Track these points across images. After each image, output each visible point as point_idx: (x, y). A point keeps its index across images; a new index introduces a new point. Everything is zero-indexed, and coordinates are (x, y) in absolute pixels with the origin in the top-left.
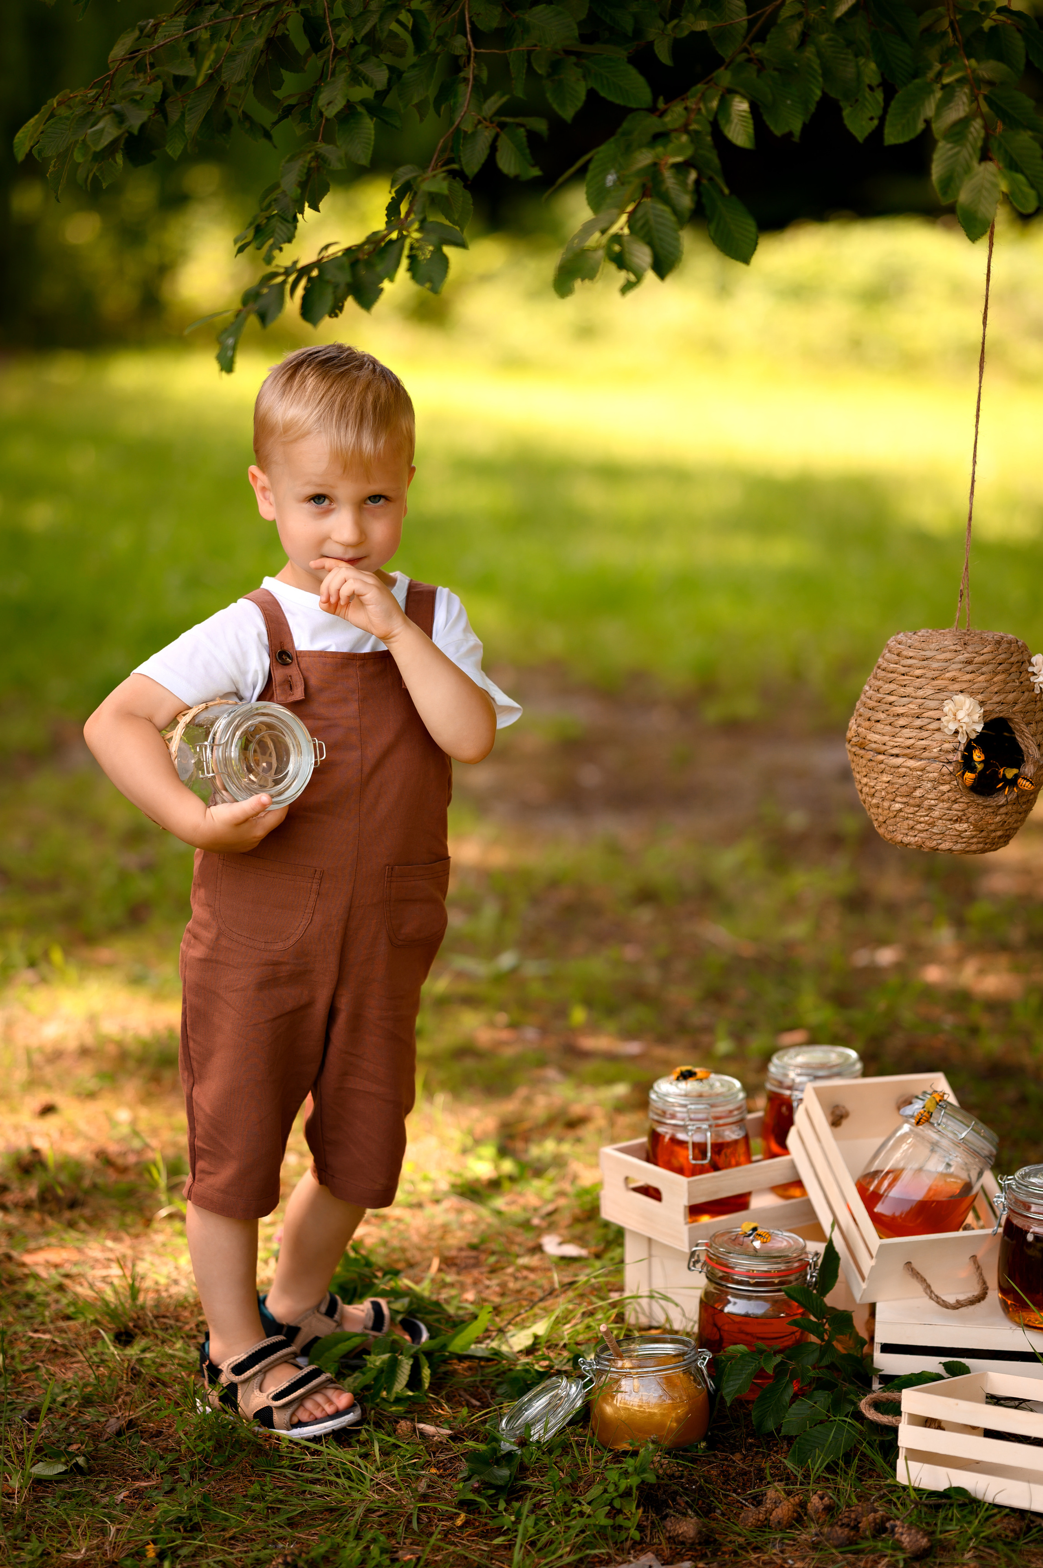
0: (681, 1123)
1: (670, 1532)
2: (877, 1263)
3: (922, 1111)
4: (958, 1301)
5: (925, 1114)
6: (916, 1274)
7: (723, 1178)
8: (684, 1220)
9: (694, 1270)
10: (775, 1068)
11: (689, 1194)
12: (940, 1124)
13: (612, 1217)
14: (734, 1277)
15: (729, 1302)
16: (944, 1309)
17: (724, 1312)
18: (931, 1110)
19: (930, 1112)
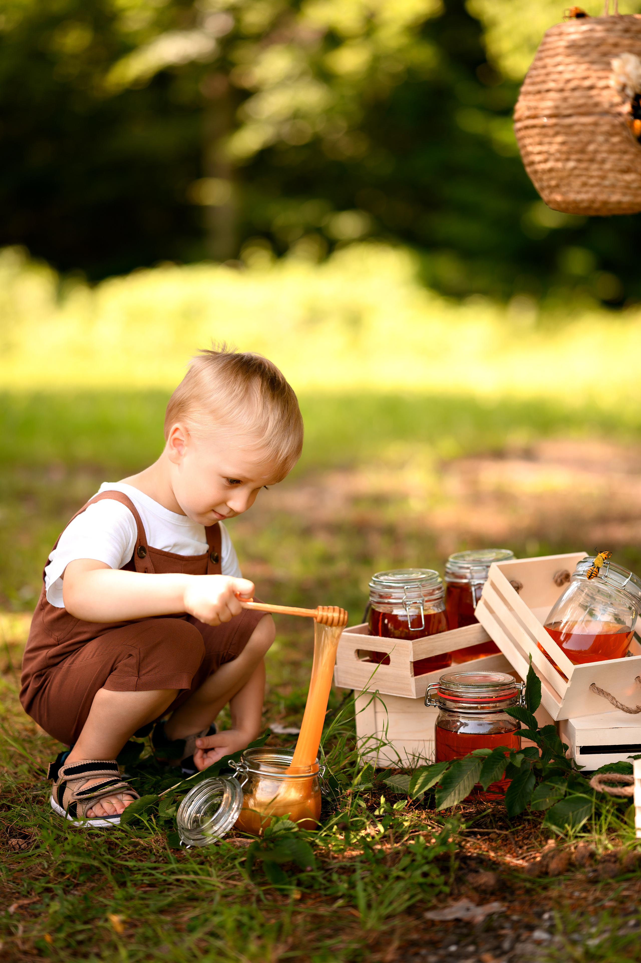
0: (401, 601)
1: (472, 884)
2: (571, 685)
3: (592, 568)
4: (638, 707)
6: (601, 692)
7: (436, 640)
8: (411, 674)
9: (430, 705)
10: (451, 565)
11: (414, 652)
12: (606, 577)
13: (345, 684)
14: (464, 704)
15: (462, 724)
16: (628, 714)
17: (458, 733)
18: (599, 566)
19: (598, 568)
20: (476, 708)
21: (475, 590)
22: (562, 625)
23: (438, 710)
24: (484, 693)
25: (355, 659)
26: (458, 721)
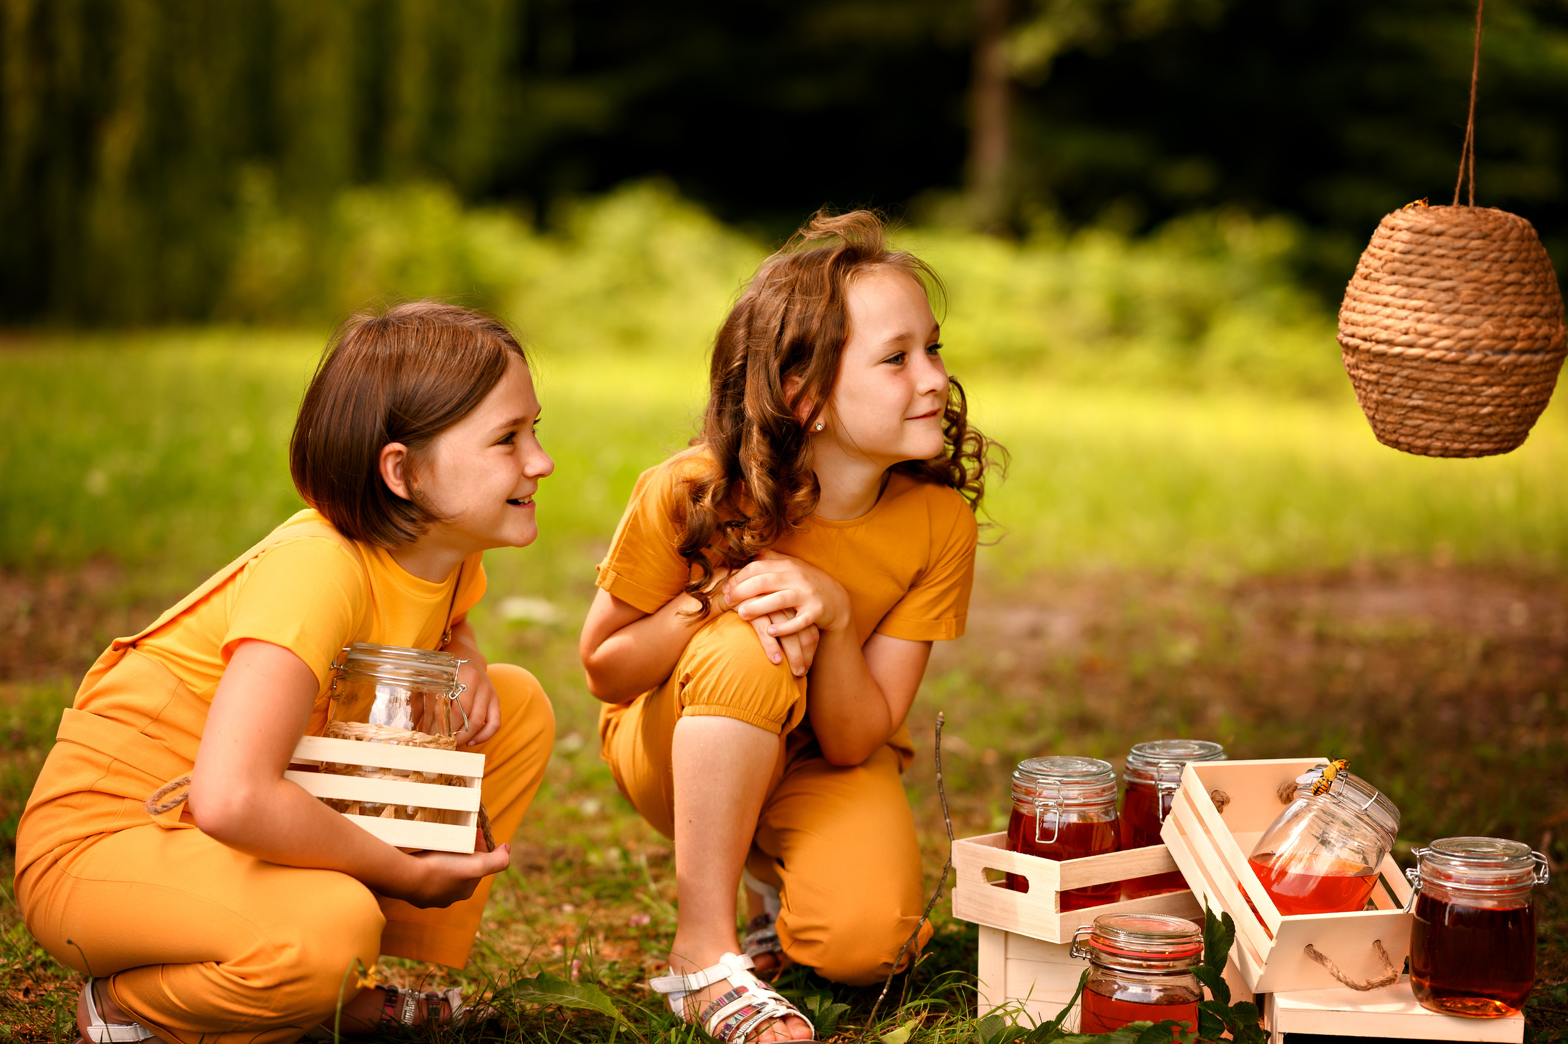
2: (1277, 944)
3: (1320, 779)
4: (1369, 983)
5: (1324, 783)
6: (1319, 957)
7: (1096, 864)
8: (1056, 908)
9: (1077, 956)
10: (1133, 758)
11: (1062, 878)
12: (1340, 794)
13: (966, 915)
14: (1123, 960)
15: (1120, 987)
16: (1354, 990)
17: (1113, 1000)
18: (1330, 780)
19: (1331, 782)
20: (1140, 966)
21: (1163, 796)
22: (1274, 858)
23: (1087, 964)
24: (1156, 947)
25: (982, 881)
26: (1115, 983)
